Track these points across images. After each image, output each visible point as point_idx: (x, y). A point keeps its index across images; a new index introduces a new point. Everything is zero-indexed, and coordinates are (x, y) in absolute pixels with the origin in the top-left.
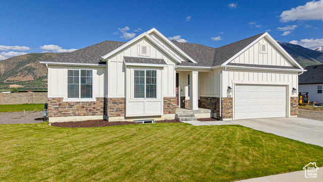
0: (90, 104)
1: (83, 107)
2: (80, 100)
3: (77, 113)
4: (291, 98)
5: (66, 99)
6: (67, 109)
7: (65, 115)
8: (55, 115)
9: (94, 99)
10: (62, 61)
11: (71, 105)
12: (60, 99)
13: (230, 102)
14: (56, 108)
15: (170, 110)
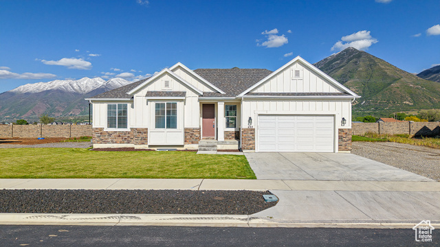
0: (125, 133)
1: (119, 136)
2: (117, 130)
3: (115, 140)
4: (339, 130)
5: (106, 129)
6: (106, 137)
7: (105, 142)
8: (98, 142)
9: (128, 129)
10: (103, 98)
11: (110, 135)
12: (102, 129)
13: (251, 133)
14: (99, 137)
15: (194, 140)
